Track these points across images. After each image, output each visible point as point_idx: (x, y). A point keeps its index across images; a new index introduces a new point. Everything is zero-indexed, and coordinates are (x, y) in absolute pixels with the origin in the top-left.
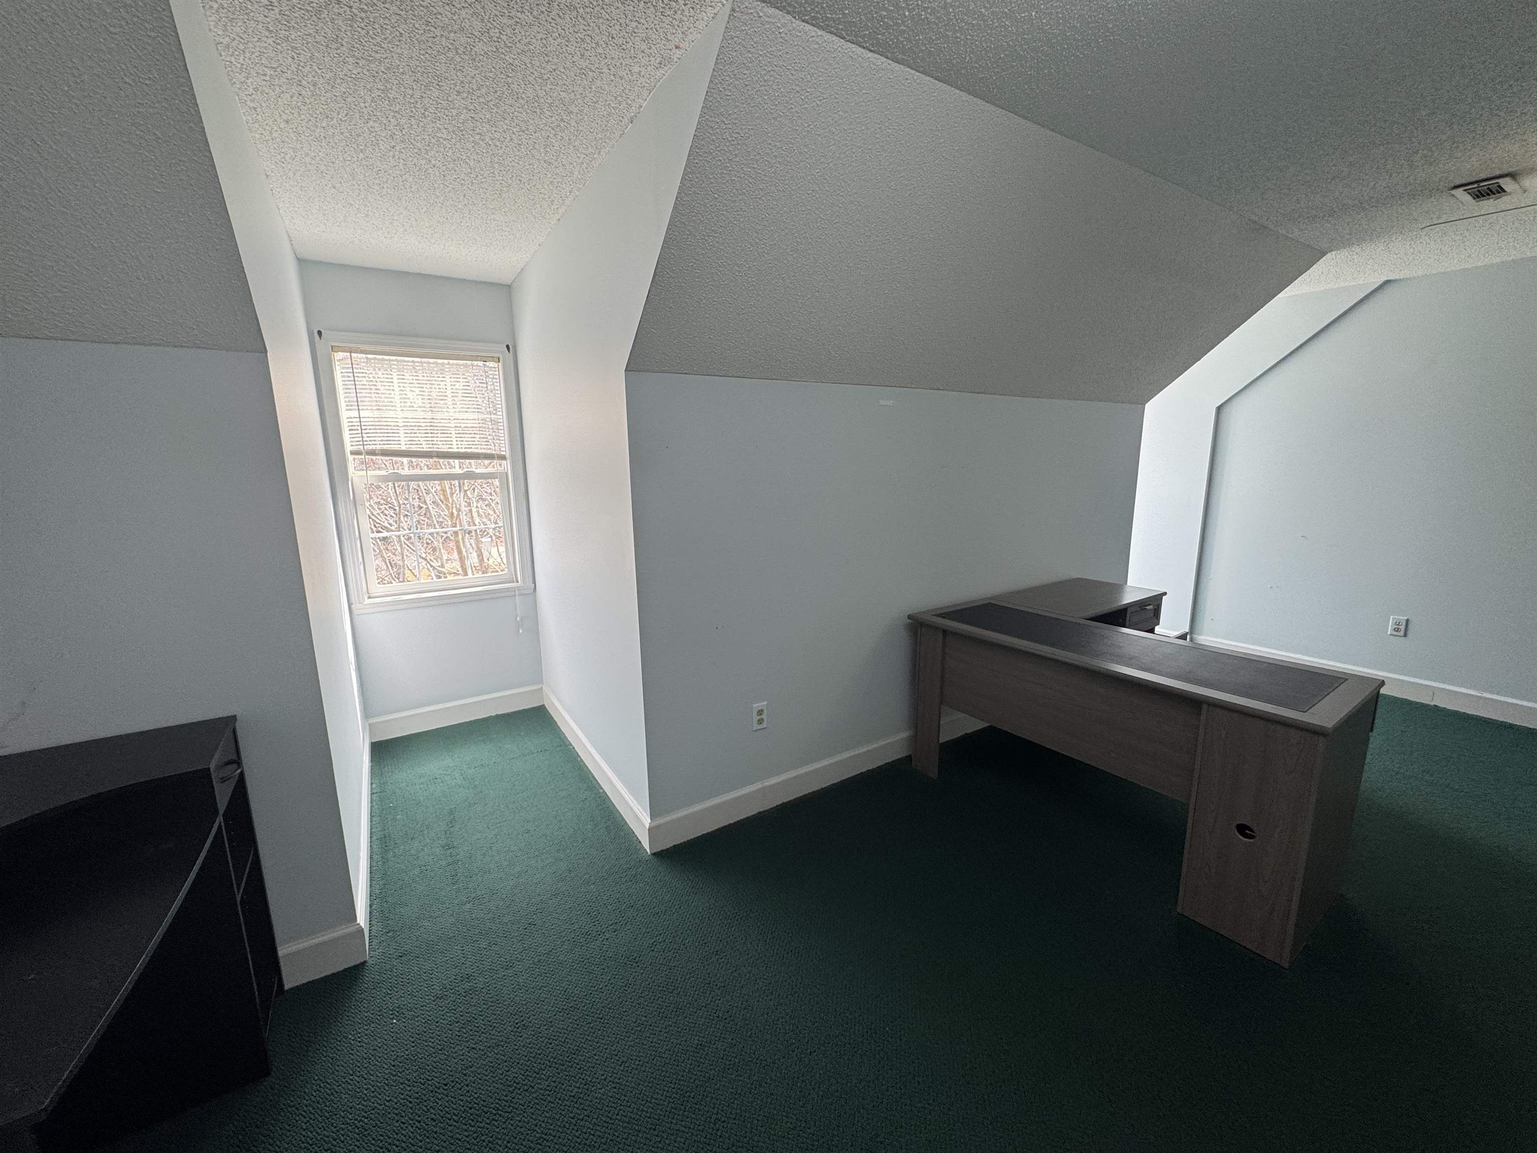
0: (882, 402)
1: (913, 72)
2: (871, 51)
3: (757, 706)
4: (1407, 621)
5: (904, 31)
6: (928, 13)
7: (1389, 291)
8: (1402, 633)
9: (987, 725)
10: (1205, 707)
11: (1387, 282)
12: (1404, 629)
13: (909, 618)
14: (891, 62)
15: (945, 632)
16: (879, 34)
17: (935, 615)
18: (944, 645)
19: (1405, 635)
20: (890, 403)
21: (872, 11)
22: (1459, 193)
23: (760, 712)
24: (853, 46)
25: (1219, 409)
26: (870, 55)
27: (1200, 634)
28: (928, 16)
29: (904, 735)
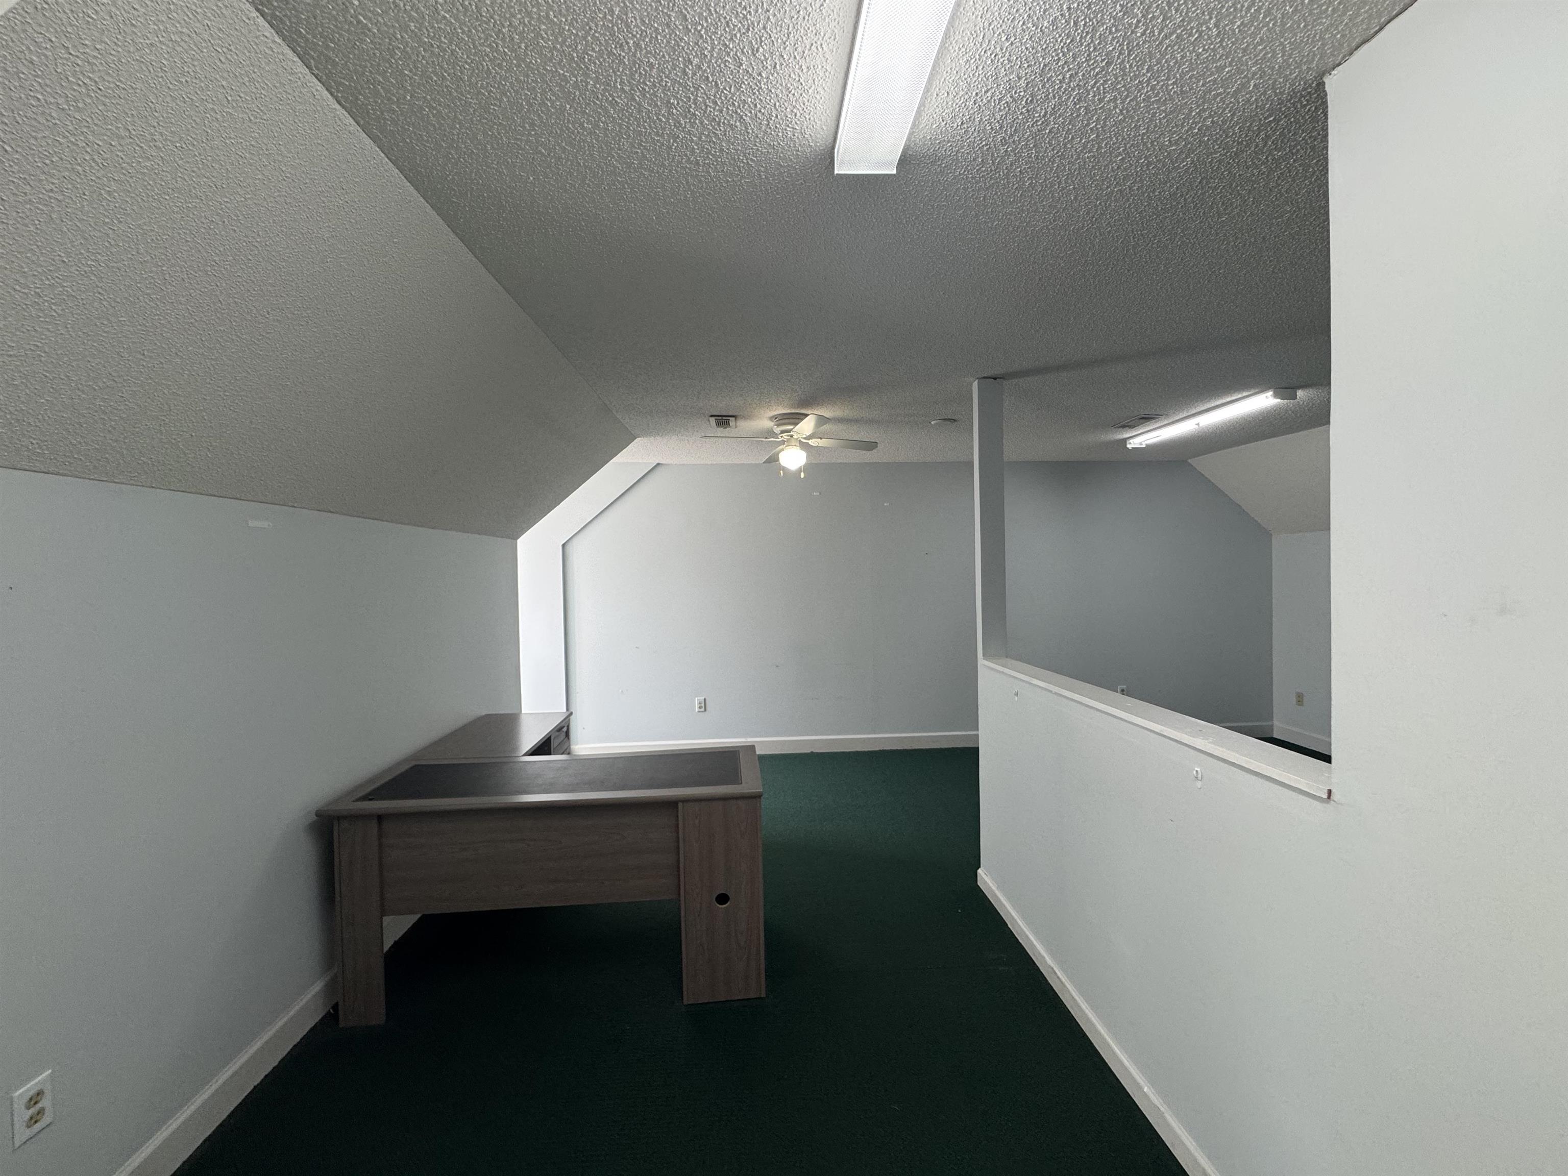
0: (252, 524)
1: (382, 155)
2: (339, 103)
3: (23, 1092)
4: (705, 699)
5: (394, 111)
6: (432, 113)
7: (659, 469)
8: (703, 709)
9: (419, 916)
10: (680, 805)
11: (658, 464)
12: (704, 706)
13: (317, 815)
14: (360, 130)
15: (380, 818)
16: (361, 95)
17: (358, 800)
18: (380, 836)
19: (705, 710)
20: (264, 524)
21: (366, 67)
22: (713, 420)
23: (35, 1099)
24: (319, 84)
25: (564, 546)
26: (337, 106)
27: (577, 744)
28: (431, 115)
29: (318, 986)
